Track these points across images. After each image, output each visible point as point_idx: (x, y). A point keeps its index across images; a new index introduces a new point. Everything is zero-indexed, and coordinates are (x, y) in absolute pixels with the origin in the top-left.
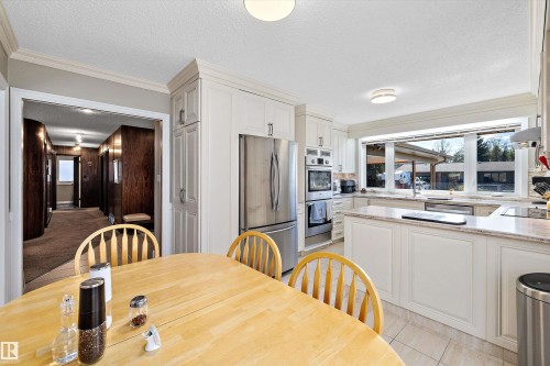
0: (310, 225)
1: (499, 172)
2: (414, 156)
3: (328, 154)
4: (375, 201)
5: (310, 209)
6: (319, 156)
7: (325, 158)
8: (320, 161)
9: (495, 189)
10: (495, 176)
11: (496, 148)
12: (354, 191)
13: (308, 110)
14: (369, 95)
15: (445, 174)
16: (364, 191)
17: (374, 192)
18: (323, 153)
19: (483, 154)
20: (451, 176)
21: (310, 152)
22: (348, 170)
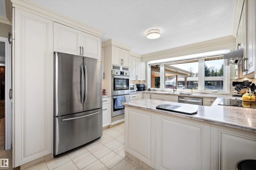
0: (115, 110)
1: (214, 81)
2: (177, 73)
3: (127, 69)
4: (154, 95)
5: (114, 101)
6: (121, 70)
7: (125, 71)
8: (122, 73)
9: (212, 88)
10: (212, 83)
11: (213, 71)
12: (144, 90)
13: (113, 43)
14: (146, 32)
15: (192, 82)
16: (149, 90)
17: (154, 90)
18: (124, 69)
19: (207, 73)
20: (194, 83)
21: (114, 67)
22: (141, 79)
